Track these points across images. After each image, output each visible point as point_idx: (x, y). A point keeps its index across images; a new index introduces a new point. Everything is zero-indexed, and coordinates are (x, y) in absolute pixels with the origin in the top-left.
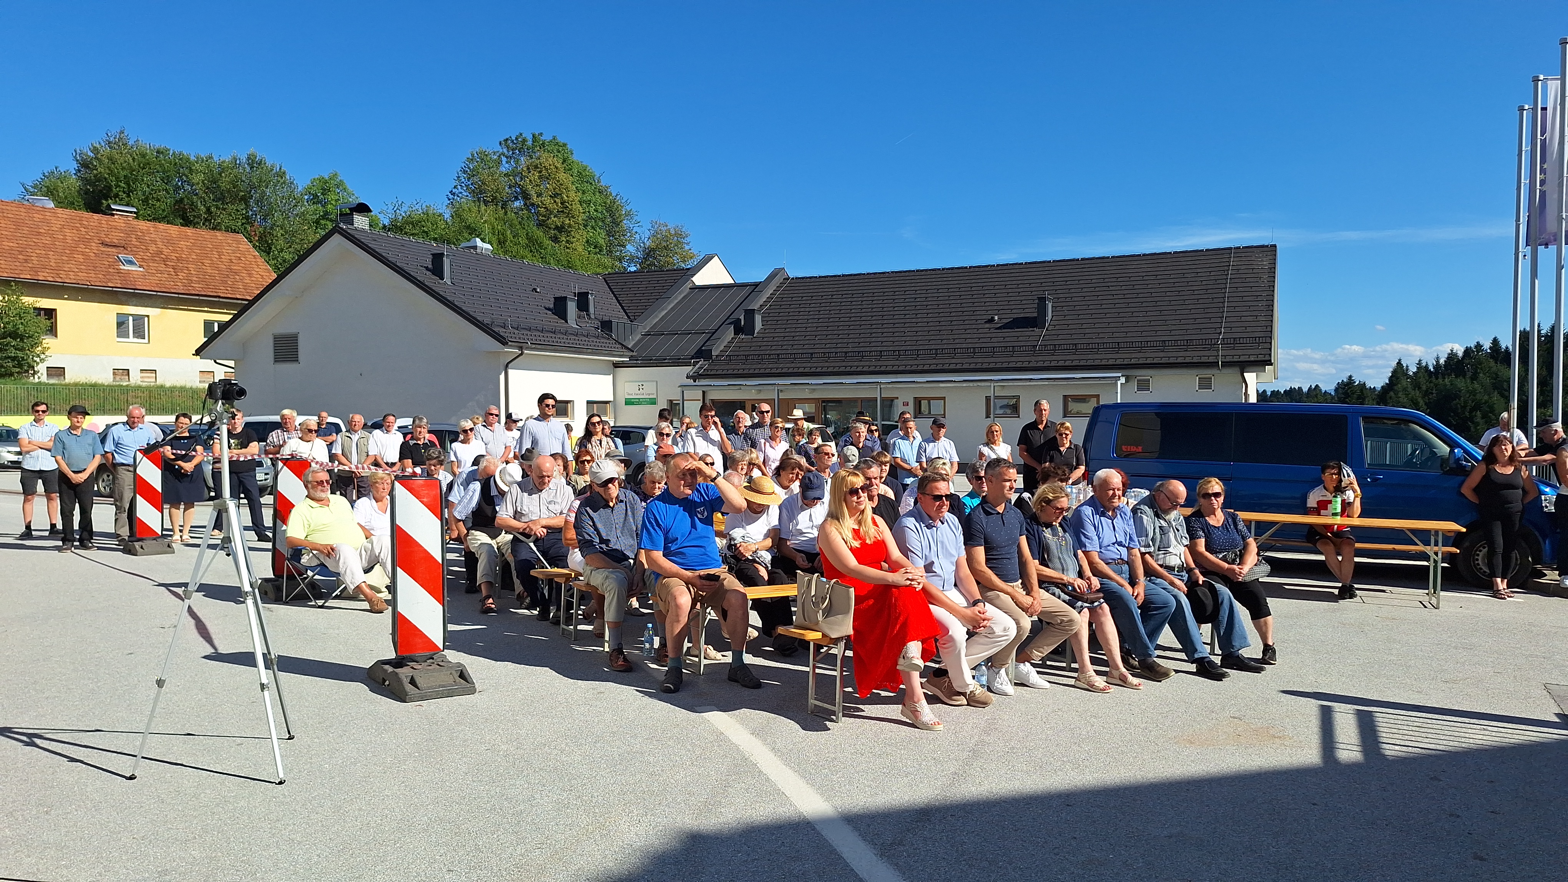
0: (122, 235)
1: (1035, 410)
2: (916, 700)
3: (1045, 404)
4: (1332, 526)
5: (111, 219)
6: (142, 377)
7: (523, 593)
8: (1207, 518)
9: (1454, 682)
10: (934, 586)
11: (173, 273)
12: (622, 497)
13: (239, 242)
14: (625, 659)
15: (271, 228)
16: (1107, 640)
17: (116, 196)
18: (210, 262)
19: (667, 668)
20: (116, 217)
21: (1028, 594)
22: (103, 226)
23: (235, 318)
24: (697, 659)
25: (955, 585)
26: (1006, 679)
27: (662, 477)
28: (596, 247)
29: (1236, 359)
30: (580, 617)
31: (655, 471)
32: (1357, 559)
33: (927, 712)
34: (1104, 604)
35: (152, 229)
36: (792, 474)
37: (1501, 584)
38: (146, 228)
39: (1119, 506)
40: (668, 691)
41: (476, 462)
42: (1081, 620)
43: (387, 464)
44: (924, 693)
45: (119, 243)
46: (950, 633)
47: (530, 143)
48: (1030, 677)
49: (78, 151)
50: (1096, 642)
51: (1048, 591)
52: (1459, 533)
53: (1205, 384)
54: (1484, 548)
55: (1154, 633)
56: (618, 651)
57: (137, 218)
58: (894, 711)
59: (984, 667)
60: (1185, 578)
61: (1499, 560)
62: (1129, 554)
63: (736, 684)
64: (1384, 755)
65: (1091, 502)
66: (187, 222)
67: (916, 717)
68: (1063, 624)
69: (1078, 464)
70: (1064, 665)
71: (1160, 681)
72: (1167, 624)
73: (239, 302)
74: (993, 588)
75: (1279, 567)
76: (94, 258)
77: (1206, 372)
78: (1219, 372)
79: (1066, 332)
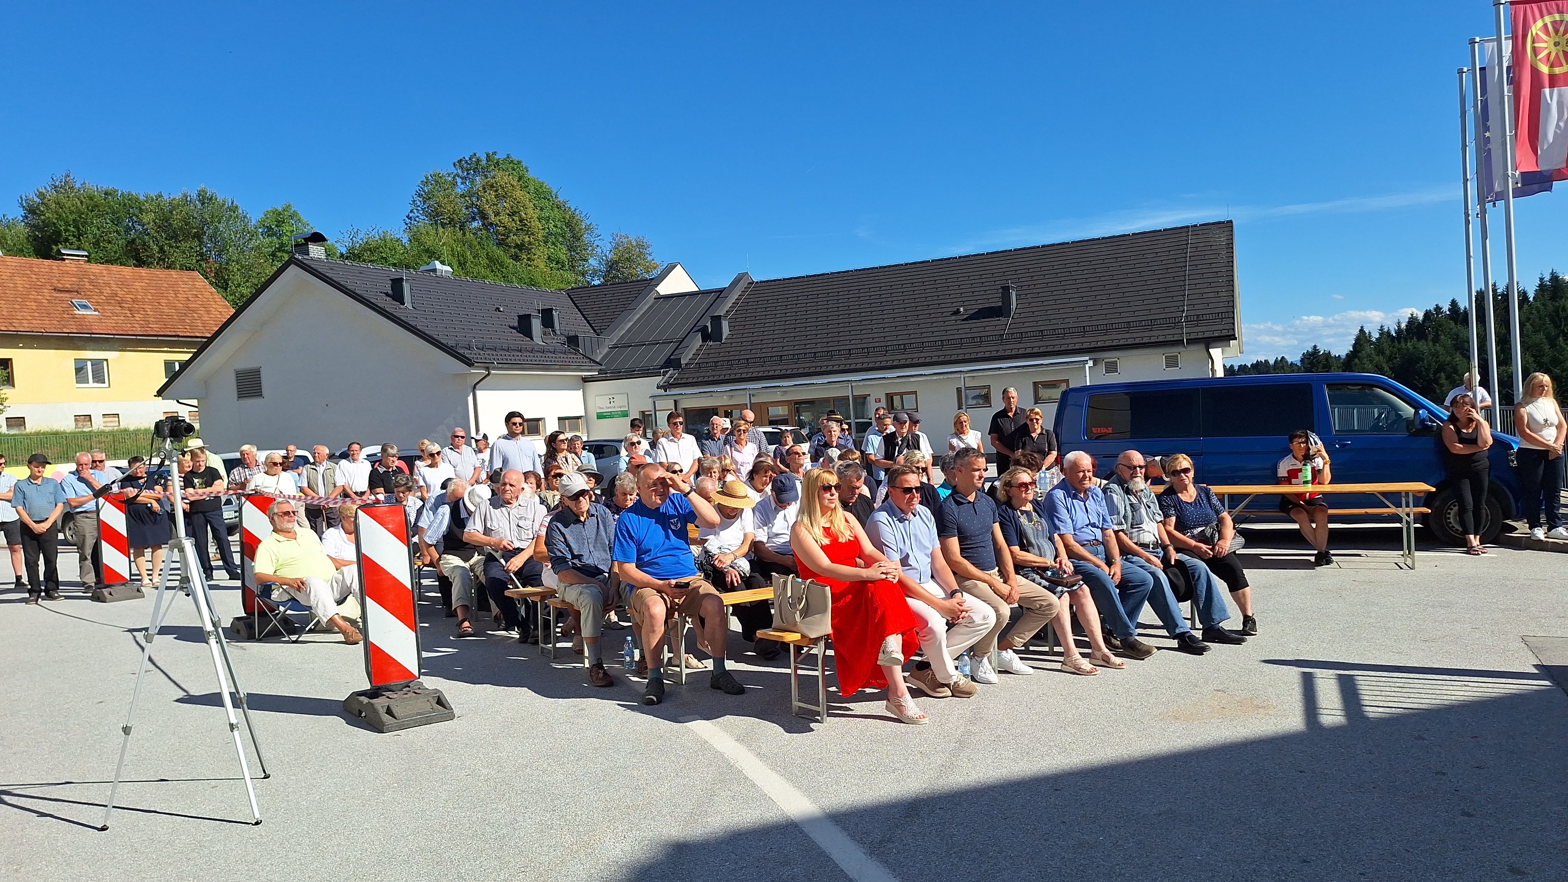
0: (74, 279)
1: (1003, 398)
2: (899, 694)
3: (1013, 392)
4: (1304, 494)
5: (61, 264)
6: (105, 422)
7: (500, 615)
8: (1179, 495)
9: (1434, 640)
10: (911, 578)
11: (130, 315)
12: (593, 511)
13: (194, 279)
14: (605, 673)
15: (227, 264)
16: (1088, 621)
17: (66, 240)
18: (166, 301)
19: (647, 681)
20: (67, 261)
21: (1005, 582)
22: (54, 271)
23: (195, 356)
24: (678, 669)
25: (932, 577)
26: (990, 667)
27: (633, 488)
28: (557, 263)
29: (1200, 336)
30: (558, 635)
31: (626, 483)
32: (1331, 526)
33: (911, 706)
34: (1084, 585)
35: (104, 272)
36: (766, 477)
37: (1474, 540)
38: (98, 271)
39: (1090, 488)
40: (650, 703)
41: (444, 486)
42: (1062, 605)
43: (356, 493)
44: (907, 687)
45: (72, 288)
46: (929, 625)
47: (484, 162)
48: (1014, 664)
49: (24, 197)
50: (1078, 626)
51: (1027, 578)
52: (1430, 493)
53: (1172, 362)
54: (1455, 506)
55: (1133, 612)
56: (598, 665)
57: (89, 261)
58: (878, 707)
59: (966, 657)
60: (1161, 555)
61: (1470, 518)
62: (1104, 535)
63: (719, 691)
64: (1368, 718)
65: (1062, 485)
66: (140, 263)
67: (901, 712)
68: (1042, 609)
69: (1050, 450)
70: (1046, 649)
71: (1143, 659)
72: (1146, 602)
73: (199, 340)
74: (970, 577)
75: (1252, 538)
76: (48, 305)
77: (1172, 351)
78: (1184, 349)
79: (1032, 319)
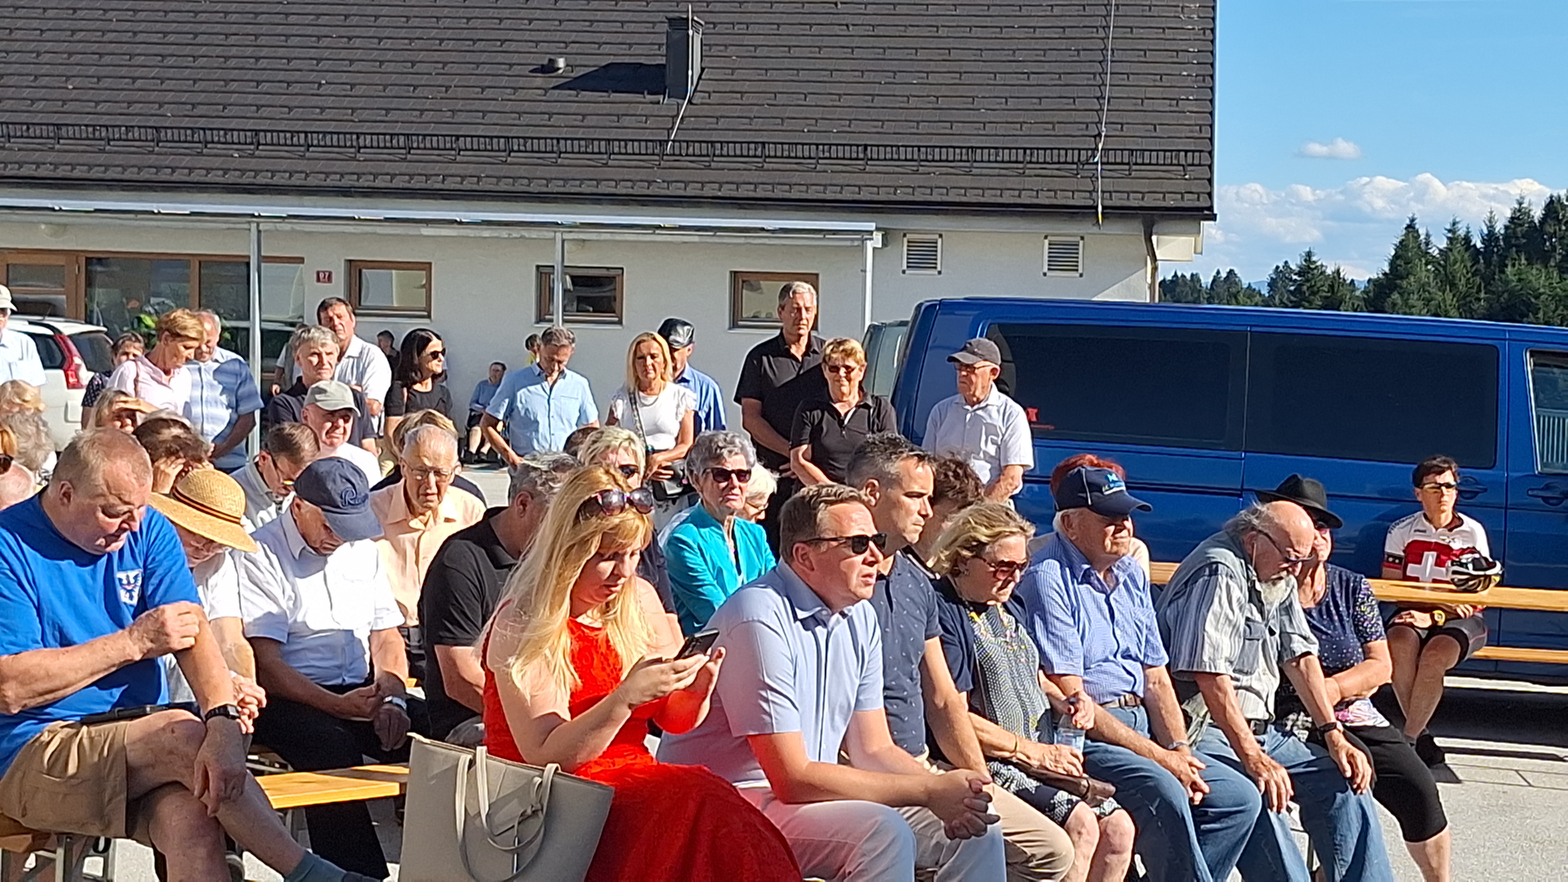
77: (1067, 230)
78: (1095, 229)
79: (737, 111)
